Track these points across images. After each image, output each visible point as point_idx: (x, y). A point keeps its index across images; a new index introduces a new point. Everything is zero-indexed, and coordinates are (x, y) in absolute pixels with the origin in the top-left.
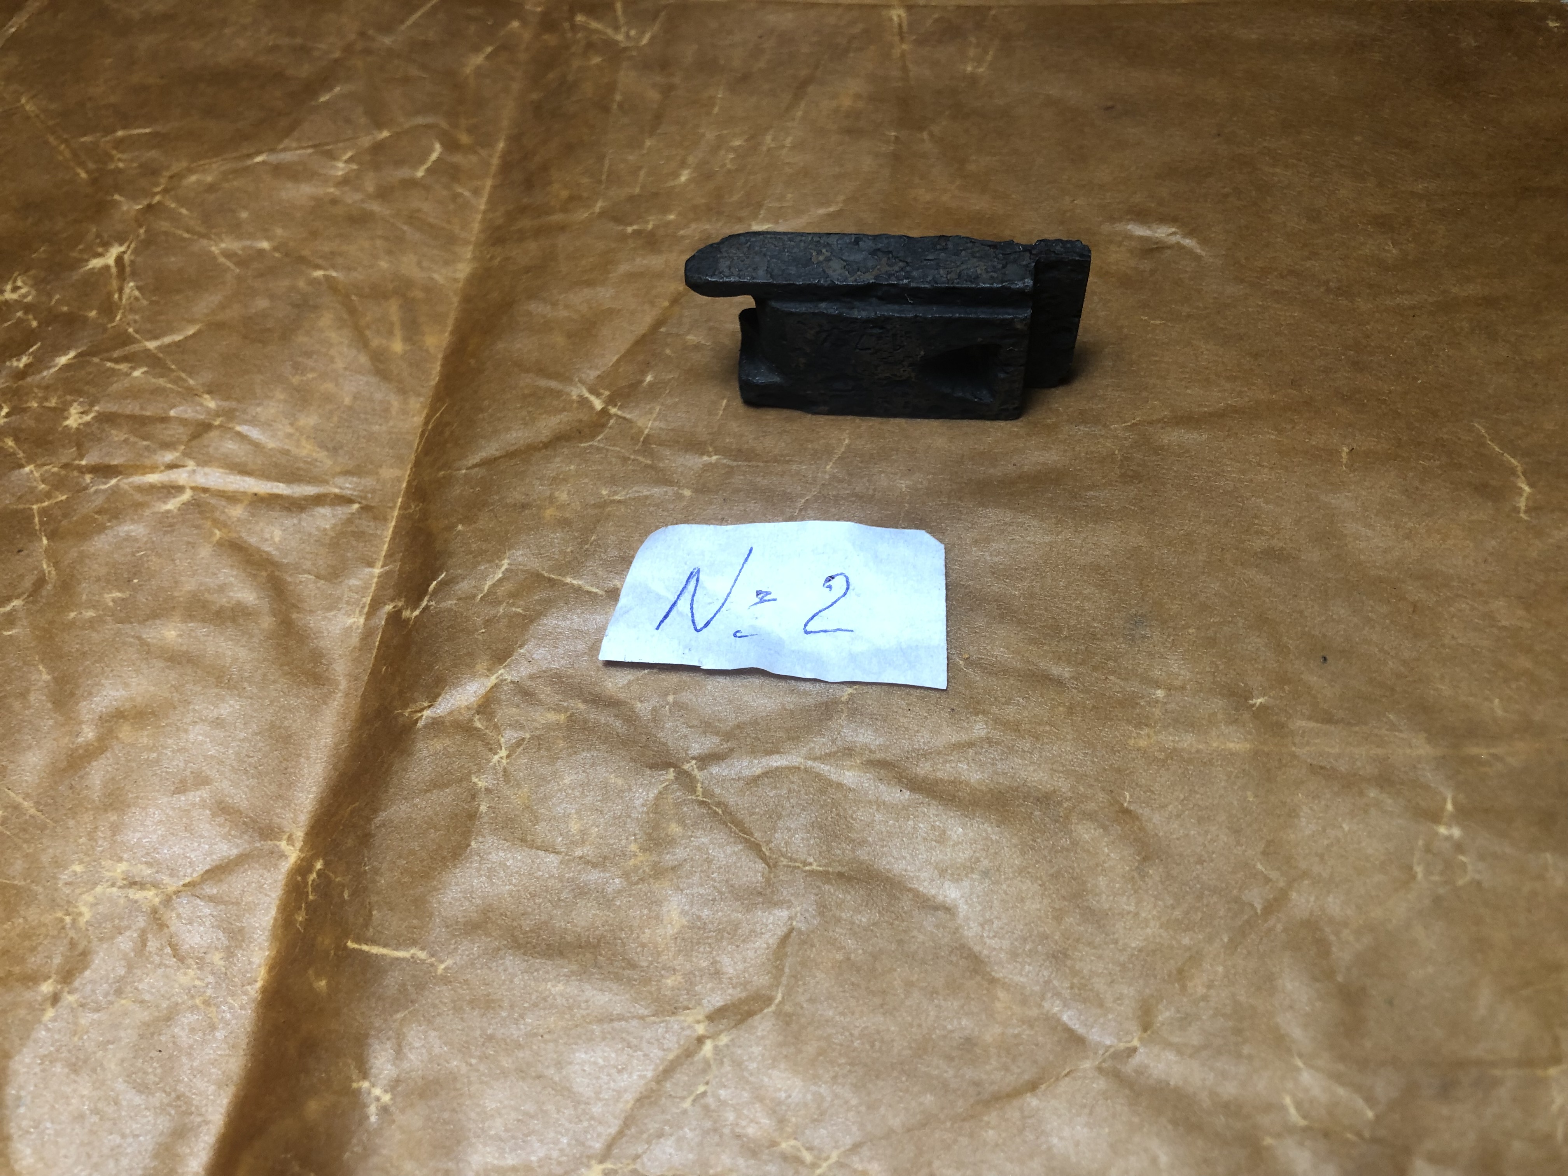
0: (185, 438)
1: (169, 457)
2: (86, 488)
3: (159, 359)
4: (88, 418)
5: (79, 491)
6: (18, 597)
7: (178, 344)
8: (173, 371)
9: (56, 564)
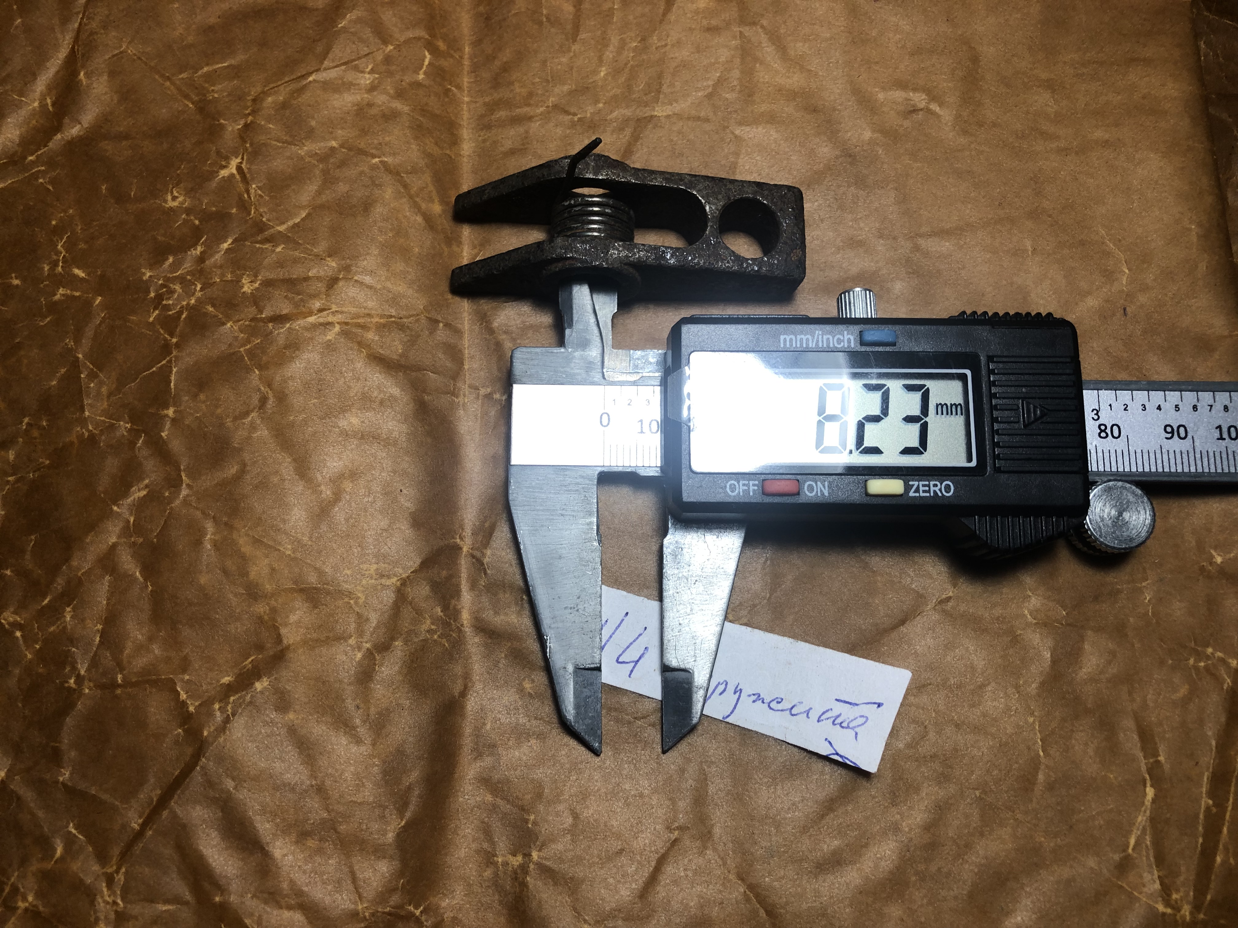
0: (323, 290)
1: (317, 305)
2: (271, 333)
3: (289, 237)
5: (267, 335)
6: (252, 411)
7: (296, 225)
8: (301, 244)
9: (269, 386)
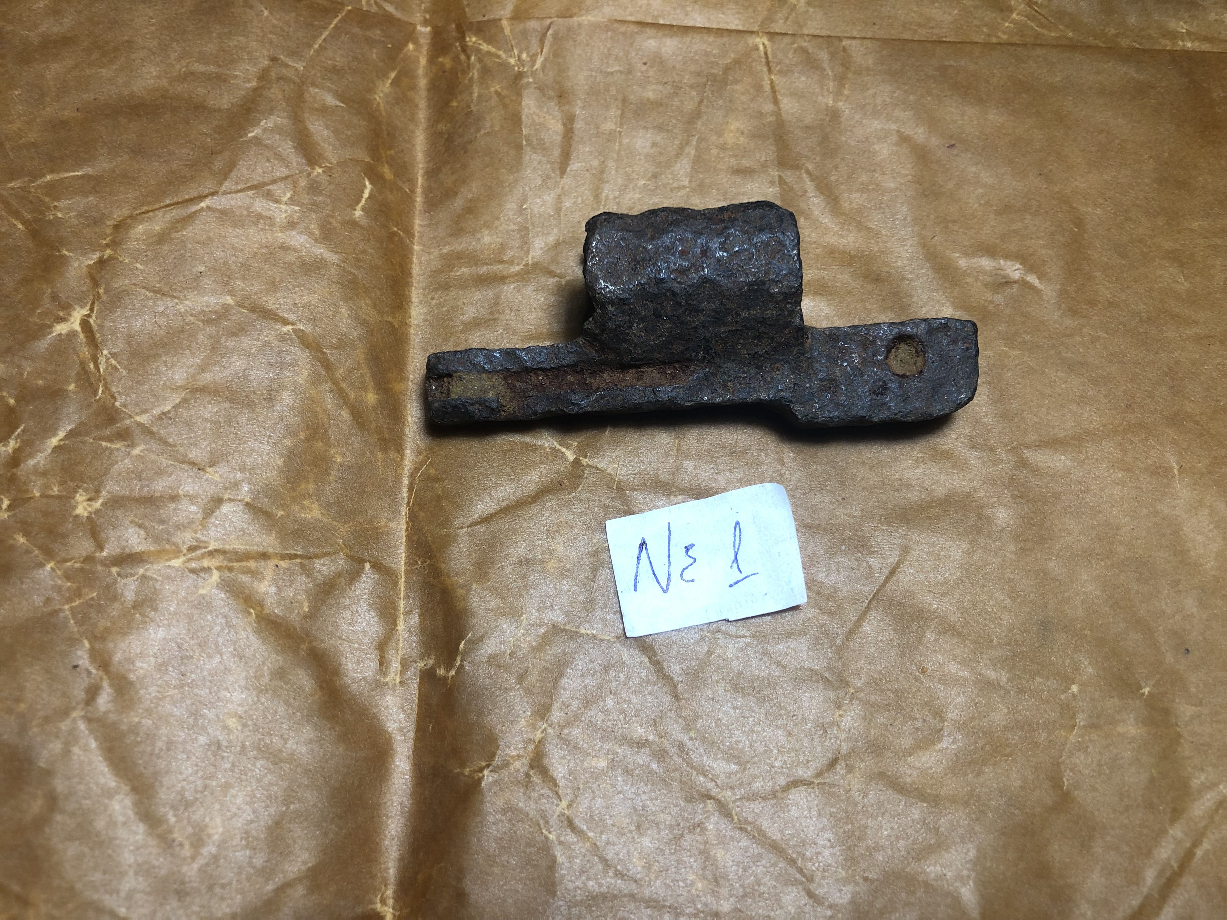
4: (97, 505)
